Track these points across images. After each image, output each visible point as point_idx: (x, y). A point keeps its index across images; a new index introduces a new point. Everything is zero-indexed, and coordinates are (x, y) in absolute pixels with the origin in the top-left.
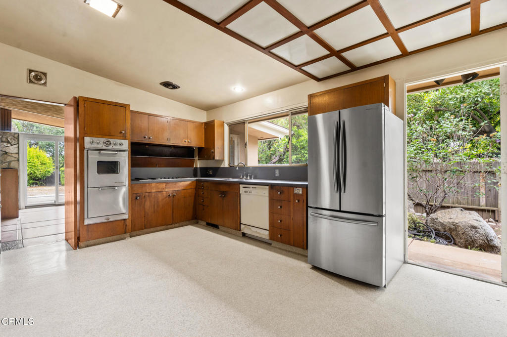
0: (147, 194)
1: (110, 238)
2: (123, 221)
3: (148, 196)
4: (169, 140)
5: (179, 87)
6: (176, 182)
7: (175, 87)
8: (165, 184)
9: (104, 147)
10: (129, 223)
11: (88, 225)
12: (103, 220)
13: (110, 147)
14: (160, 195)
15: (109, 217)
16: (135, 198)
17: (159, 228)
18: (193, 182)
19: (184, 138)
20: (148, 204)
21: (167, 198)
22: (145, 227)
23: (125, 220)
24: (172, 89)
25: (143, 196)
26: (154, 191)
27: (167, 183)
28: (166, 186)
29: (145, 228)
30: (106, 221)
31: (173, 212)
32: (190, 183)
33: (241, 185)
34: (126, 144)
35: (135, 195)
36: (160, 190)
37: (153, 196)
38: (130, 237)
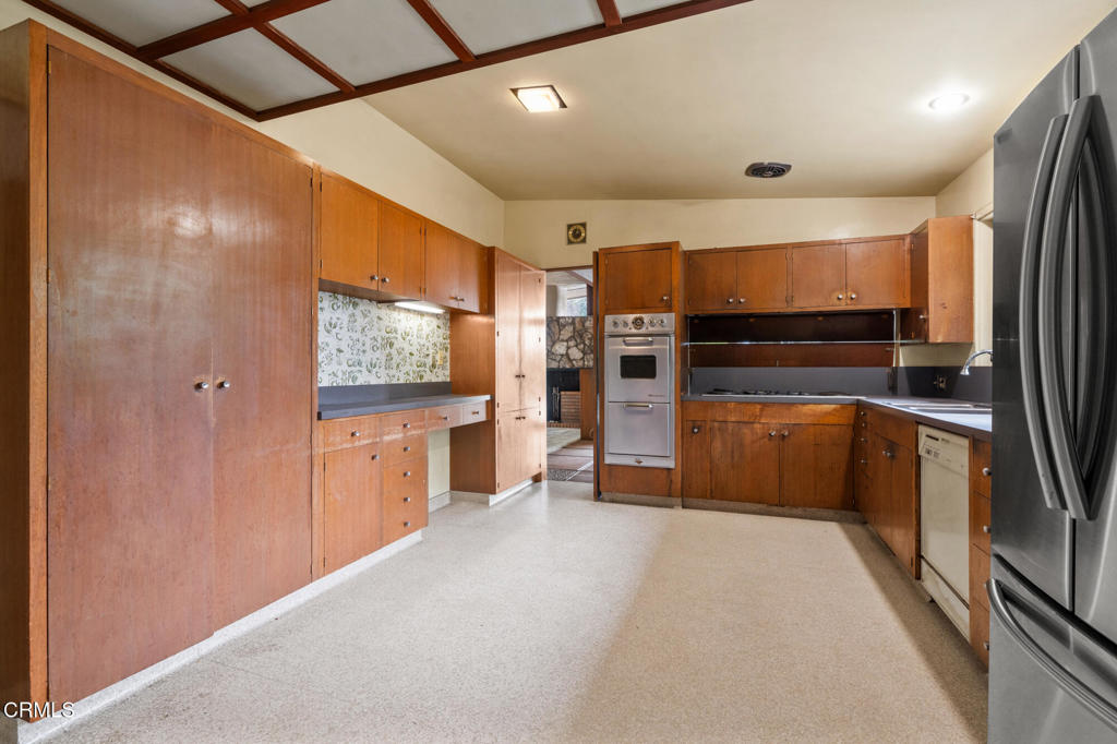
0: (716, 424)
1: (645, 498)
2: (665, 472)
3: (719, 429)
4: (789, 300)
5: (789, 167)
6: (792, 404)
7: (779, 171)
8: (759, 407)
9: (634, 331)
10: (677, 479)
11: (609, 465)
12: (631, 461)
13: (643, 331)
14: (746, 430)
15: (641, 459)
16: (691, 431)
17: (748, 506)
18: (844, 406)
19: (834, 290)
20: (717, 445)
21: (766, 440)
22: (711, 492)
23: (669, 470)
24: (773, 176)
25: (708, 427)
26: (733, 419)
27: (765, 405)
28: (762, 410)
29: (712, 498)
30: (637, 464)
31: (780, 477)
32: (835, 409)
33: (921, 428)
34: (669, 321)
35: (690, 424)
36: (746, 419)
37: (730, 431)
38: (683, 507)
